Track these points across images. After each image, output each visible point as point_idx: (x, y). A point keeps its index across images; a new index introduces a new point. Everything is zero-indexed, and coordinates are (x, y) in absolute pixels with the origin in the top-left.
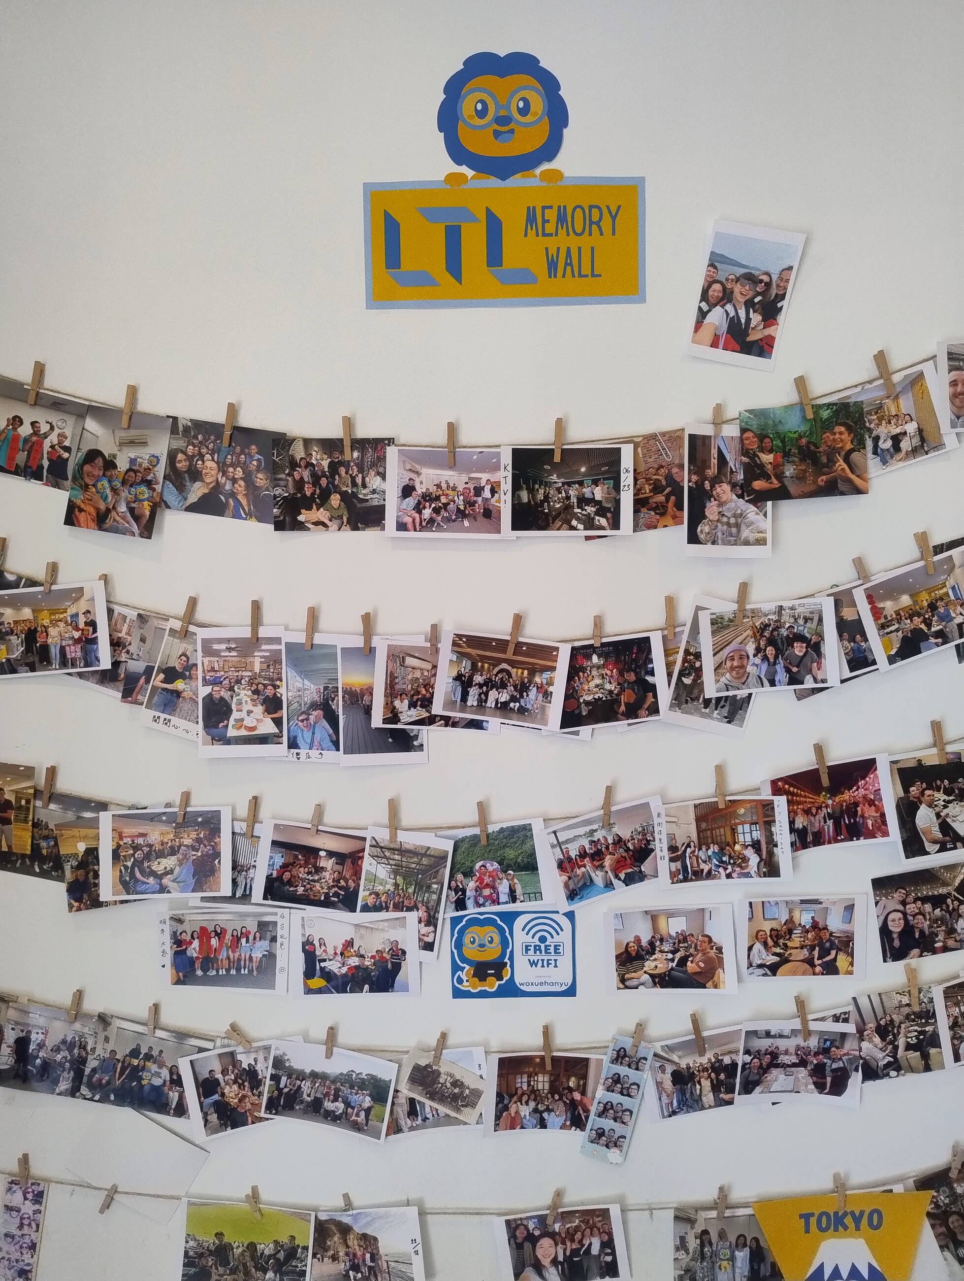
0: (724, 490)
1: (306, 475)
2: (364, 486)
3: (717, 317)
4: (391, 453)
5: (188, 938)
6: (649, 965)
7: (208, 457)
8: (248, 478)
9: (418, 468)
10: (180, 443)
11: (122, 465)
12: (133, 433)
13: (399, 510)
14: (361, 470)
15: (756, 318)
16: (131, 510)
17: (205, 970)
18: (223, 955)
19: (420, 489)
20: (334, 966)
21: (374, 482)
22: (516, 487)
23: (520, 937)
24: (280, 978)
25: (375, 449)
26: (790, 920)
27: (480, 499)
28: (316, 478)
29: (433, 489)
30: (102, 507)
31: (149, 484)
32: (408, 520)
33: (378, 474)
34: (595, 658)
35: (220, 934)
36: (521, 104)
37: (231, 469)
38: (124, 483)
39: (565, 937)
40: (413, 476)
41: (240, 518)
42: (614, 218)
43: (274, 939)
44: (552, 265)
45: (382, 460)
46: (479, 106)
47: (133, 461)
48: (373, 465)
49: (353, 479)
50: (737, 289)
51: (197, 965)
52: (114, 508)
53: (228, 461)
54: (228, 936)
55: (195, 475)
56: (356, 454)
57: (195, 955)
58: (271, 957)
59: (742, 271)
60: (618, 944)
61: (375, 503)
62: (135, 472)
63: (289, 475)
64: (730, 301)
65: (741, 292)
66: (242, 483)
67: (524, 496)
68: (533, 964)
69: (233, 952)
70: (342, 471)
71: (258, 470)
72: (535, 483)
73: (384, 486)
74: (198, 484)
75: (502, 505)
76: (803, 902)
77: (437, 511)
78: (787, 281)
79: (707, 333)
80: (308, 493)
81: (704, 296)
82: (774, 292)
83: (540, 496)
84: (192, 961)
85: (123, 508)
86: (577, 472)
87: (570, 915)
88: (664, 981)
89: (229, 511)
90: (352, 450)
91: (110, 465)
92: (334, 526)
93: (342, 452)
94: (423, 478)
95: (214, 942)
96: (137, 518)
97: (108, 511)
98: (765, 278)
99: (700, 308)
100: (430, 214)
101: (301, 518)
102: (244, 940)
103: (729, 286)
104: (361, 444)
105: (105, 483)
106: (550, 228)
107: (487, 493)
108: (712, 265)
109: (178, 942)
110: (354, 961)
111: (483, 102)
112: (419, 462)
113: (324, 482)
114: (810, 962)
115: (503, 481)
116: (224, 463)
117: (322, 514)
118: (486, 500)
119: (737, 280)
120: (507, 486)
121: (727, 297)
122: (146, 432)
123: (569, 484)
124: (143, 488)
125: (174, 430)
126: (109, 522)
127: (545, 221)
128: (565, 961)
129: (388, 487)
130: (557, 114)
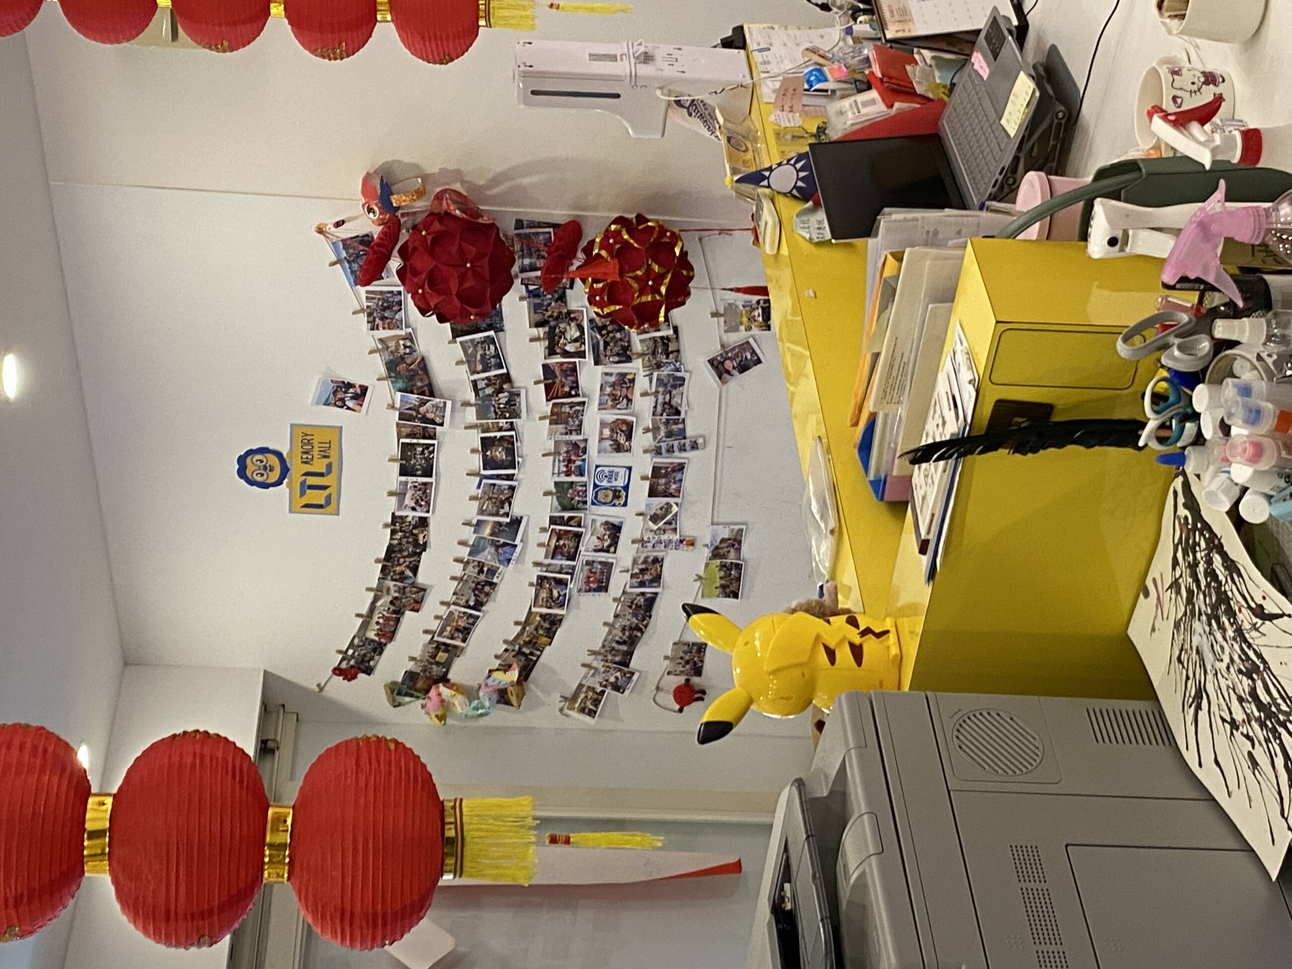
0: (422, 410)
2: (410, 522)
3: (350, 404)
4: (398, 514)
5: (589, 587)
7: (395, 569)
8: (404, 557)
9: (404, 505)
10: (389, 578)
11: (397, 595)
12: (385, 591)
13: (421, 512)
14: (404, 523)
15: (351, 390)
16: (415, 593)
19: (414, 505)
21: (409, 519)
22: (415, 476)
23: (605, 483)
24: (610, 560)
25: (396, 518)
26: (609, 395)
27: (419, 487)
28: (405, 537)
29: (413, 501)
30: (413, 601)
32: (425, 509)
33: (406, 518)
34: (488, 453)
36: (259, 462)
37: (400, 562)
38: (404, 595)
39: (606, 470)
40: (408, 507)
42: (307, 435)
44: (325, 457)
45: (401, 517)
46: (259, 475)
47: (395, 592)
48: (402, 519)
49: (407, 526)
50: (339, 396)
53: (397, 563)
55: (402, 573)
57: (596, 585)
59: (332, 395)
61: (417, 519)
62: (400, 591)
63: (404, 545)
65: (340, 395)
66: (406, 559)
67: (419, 473)
68: (616, 480)
70: (404, 529)
71: (401, 554)
72: (413, 469)
74: (406, 573)
75: (421, 481)
76: (601, 390)
77: (422, 500)
78: (337, 380)
79: (357, 408)
80: (412, 540)
82: (341, 385)
83: (419, 467)
84: (599, 587)
86: (411, 456)
87: (597, 467)
88: (629, 437)
89: (417, 564)
90: (396, 525)
91: (396, 598)
92: (426, 533)
93: (396, 529)
94: (408, 504)
97: (415, 600)
98: (335, 387)
99: (346, 409)
100: (303, 493)
101: (422, 543)
103: (337, 399)
104: (393, 523)
105: (403, 600)
106: (310, 457)
107: (417, 485)
108: (329, 405)
111: (257, 474)
112: (402, 505)
113: (408, 535)
114: (628, 388)
115: (412, 480)
117: (421, 537)
118: (419, 485)
119: (335, 396)
120: (414, 479)
122: (384, 587)
123: (415, 458)
124: (406, 589)
125: (384, 579)
126: (419, 600)
127: (307, 458)
128: (616, 470)
129: (411, 515)
130: (264, 451)
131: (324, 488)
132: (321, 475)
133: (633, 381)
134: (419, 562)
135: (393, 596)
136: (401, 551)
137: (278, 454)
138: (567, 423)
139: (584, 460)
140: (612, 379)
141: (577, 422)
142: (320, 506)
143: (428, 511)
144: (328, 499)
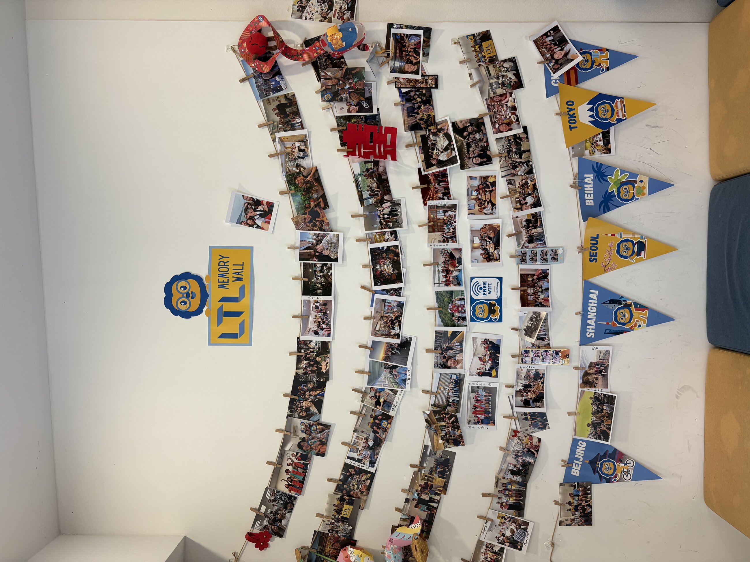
1: (309, 369)
2: (314, 348)
3: (259, 222)
4: (303, 338)
5: (477, 418)
6: (491, 250)
7: (301, 404)
8: (310, 390)
9: (308, 329)
10: (297, 414)
11: (303, 435)
12: (293, 431)
13: (323, 336)
14: (308, 349)
15: (260, 208)
16: (320, 432)
17: (489, 413)
18: (484, 406)
19: (316, 328)
20: (488, 366)
21: (313, 345)
22: (316, 294)
23: (480, 297)
24: (493, 385)
25: (301, 344)
26: (475, 199)
27: (320, 307)
28: (310, 366)
29: (316, 324)
30: (318, 443)
31: (311, 426)
32: (326, 333)
33: (310, 343)
34: (378, 267)
35: (476, 407)
36: (182, 289)
37: (306, 396)
38: (310, 435)
39: (480, 281)
40: (311, 331)
41: (324, 394)
42: (223, 257)
43: (478, 387)
44: (239, 279)
45: (305, 342)
46: (183, 304)
47: (302, 431)
48: (306, 345)
49: (311, 352)
50: (249, 214)
51: (487, 416)
52: (319, 438)
53: (303, 397)
54: (476, 404)
55: (308, 409)
56: (302, 351)
57: (483, 416)
58: (485, 389)
59: (243, 213)
60: (483, 262)
61: (320, 345)
62: (306, 431)
63: (309, 375)
64: (254, 217)
65: (250, 213)
66: (311, 392)
67: (319, 291)
68: (490, 292)
69: (483, 402)
70: (308, 356)
71: (307, 386)
72: (315, 288)
73: (314, 342)
74: (311, 408)
75: (322, 299)
76: (468, 195)
77: (323, 323)
78: (247, 197)
79: (265, 225)
80: (316, 369)
81: (252, 226)
82: (251, 202)
83: (320, 286)
84: (486, 418)
85: (319, 435)
86: (312, 272)
87: (472, 278)
88: (497, 245)
89: (321, 398)
90: (301, 352)
91: (303, 440)
92: (328, 360)
93: (302, 356)
94: (312, 327)
95: (479, 409)
96: (323, 430)
97: (320, 441)
98: (246, 204)
99: (256, 228)
100: (220, 322)
101: (324, 371)
102: (478, 398)
103: (248, 217)
104: (299, 349)
105: (310, 442)
106: (226, 280)
107: (318, 305)
108: (241, 223)
109: (478, 422)
110: (487, 358)
111: (181, 303)
112: (306, 329)
113: (312, 363)
114: (491, 192)
115: (314, 299)
116: (304, 399)
117: (323, 364)
118: (320, 305)
119: (246, 214)
120: (315, 298)
121: (252, 218)
122: (292, 426)
123: (315, 275)
124: (312, 428)
125: (291, 416)
126: (324, 440)
127: (223, 282)
128: (489, 281)
129: (315, 340)
130: (186, 276)
131: (237, 314)
132: (234, 300)
133: (494, 184)
134: (323, 395)
135: (300, 438)
136: (306, 382)
137: (198, 279)
138: (442, 231)
139: (460, 270)
140: (476, 183)
141: (452, 230)
142: (234, 336)
143: (329, 335)
144: (242, 326)
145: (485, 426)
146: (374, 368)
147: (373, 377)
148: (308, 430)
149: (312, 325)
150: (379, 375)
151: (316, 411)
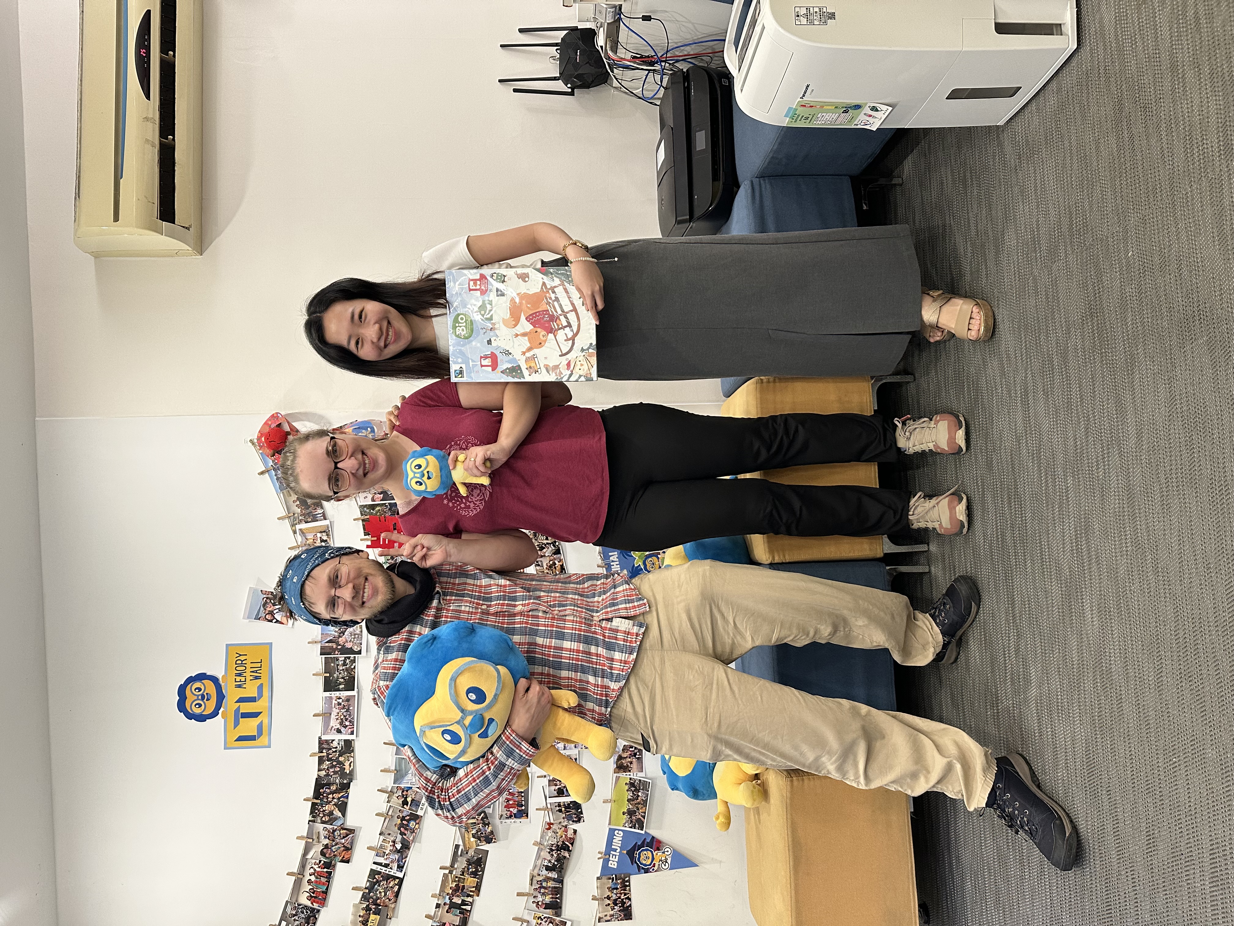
0: (341, 641)
3: (278, 616)
5: (509, 812)
7: (324, 808)
8: (333, 793)
10: (319, 819)
11: (326, 841)
12: (315, 837)
17: (522, 806)
18: (516, 799)
19: (338, 726)
22: (339, 690)
28: (333, 766)
30: (343, 848)
32: (350, 731)
35: (508, 800)
36: (197, 691)
42: (241, 655)
44: (257, 678)
45: (327, 741)
46: (197, 706)
47: (325, 837)
50: (268, 609)
51: (520, 809)
52: (343, 844)
54: (509, 797)
55: (331, 813)
57: (516, 810)
59: (262, 608)
64: (273, 612)
65: (269, 607)
66: (334, 795)
67: (342, 686)
69: (515, 794)
71: (330, 789)
73: (337, 740)
74: (334, 812)
77: (346, 720)
78: (266, 591)
79: (284, 620)
80: (339, 769)
81: (271, 621)
82: (270, 596)
84: (519, 811)
85: (343, 841)
89: (345, 800)
91: (326, 846)
92: (352, 759)
95: (511, 802)
98: (265, 599)
99: (275, 622)
100: (236, 724)
101: (348, 772)
103: (267, 612)
104: (321, 749)
105: (333, 848)
106: (243, 679)
107: (340, 701)
108: (259, 619)
109: (511, 816)
111: (195, 706)
115: (336, 695)
116: (327, 802)
117: (347, 764)
118: (343, 701)
119: (265, 609)
122: (314, 832)
125: (314, 821)
126: (349, 846)
127: (240, 681)
130: (201, 677)
131: (255, 715)
132: (252, 700)
134: (347, 797)
135: (323, 844)
136: (329, 785)
137: (214, 680)
142: (252, 738)
144: (260, 727)
145: (518, 820)
146: (400, 765)
147: (399, 775)
148: (331, 835)
149: (334, 723)
150: (406, 773)
151: (340, 814)
